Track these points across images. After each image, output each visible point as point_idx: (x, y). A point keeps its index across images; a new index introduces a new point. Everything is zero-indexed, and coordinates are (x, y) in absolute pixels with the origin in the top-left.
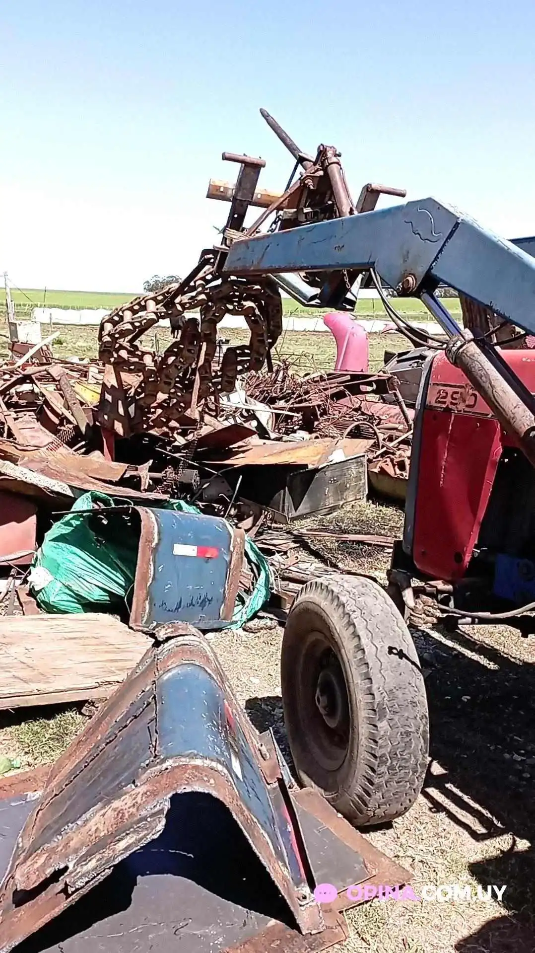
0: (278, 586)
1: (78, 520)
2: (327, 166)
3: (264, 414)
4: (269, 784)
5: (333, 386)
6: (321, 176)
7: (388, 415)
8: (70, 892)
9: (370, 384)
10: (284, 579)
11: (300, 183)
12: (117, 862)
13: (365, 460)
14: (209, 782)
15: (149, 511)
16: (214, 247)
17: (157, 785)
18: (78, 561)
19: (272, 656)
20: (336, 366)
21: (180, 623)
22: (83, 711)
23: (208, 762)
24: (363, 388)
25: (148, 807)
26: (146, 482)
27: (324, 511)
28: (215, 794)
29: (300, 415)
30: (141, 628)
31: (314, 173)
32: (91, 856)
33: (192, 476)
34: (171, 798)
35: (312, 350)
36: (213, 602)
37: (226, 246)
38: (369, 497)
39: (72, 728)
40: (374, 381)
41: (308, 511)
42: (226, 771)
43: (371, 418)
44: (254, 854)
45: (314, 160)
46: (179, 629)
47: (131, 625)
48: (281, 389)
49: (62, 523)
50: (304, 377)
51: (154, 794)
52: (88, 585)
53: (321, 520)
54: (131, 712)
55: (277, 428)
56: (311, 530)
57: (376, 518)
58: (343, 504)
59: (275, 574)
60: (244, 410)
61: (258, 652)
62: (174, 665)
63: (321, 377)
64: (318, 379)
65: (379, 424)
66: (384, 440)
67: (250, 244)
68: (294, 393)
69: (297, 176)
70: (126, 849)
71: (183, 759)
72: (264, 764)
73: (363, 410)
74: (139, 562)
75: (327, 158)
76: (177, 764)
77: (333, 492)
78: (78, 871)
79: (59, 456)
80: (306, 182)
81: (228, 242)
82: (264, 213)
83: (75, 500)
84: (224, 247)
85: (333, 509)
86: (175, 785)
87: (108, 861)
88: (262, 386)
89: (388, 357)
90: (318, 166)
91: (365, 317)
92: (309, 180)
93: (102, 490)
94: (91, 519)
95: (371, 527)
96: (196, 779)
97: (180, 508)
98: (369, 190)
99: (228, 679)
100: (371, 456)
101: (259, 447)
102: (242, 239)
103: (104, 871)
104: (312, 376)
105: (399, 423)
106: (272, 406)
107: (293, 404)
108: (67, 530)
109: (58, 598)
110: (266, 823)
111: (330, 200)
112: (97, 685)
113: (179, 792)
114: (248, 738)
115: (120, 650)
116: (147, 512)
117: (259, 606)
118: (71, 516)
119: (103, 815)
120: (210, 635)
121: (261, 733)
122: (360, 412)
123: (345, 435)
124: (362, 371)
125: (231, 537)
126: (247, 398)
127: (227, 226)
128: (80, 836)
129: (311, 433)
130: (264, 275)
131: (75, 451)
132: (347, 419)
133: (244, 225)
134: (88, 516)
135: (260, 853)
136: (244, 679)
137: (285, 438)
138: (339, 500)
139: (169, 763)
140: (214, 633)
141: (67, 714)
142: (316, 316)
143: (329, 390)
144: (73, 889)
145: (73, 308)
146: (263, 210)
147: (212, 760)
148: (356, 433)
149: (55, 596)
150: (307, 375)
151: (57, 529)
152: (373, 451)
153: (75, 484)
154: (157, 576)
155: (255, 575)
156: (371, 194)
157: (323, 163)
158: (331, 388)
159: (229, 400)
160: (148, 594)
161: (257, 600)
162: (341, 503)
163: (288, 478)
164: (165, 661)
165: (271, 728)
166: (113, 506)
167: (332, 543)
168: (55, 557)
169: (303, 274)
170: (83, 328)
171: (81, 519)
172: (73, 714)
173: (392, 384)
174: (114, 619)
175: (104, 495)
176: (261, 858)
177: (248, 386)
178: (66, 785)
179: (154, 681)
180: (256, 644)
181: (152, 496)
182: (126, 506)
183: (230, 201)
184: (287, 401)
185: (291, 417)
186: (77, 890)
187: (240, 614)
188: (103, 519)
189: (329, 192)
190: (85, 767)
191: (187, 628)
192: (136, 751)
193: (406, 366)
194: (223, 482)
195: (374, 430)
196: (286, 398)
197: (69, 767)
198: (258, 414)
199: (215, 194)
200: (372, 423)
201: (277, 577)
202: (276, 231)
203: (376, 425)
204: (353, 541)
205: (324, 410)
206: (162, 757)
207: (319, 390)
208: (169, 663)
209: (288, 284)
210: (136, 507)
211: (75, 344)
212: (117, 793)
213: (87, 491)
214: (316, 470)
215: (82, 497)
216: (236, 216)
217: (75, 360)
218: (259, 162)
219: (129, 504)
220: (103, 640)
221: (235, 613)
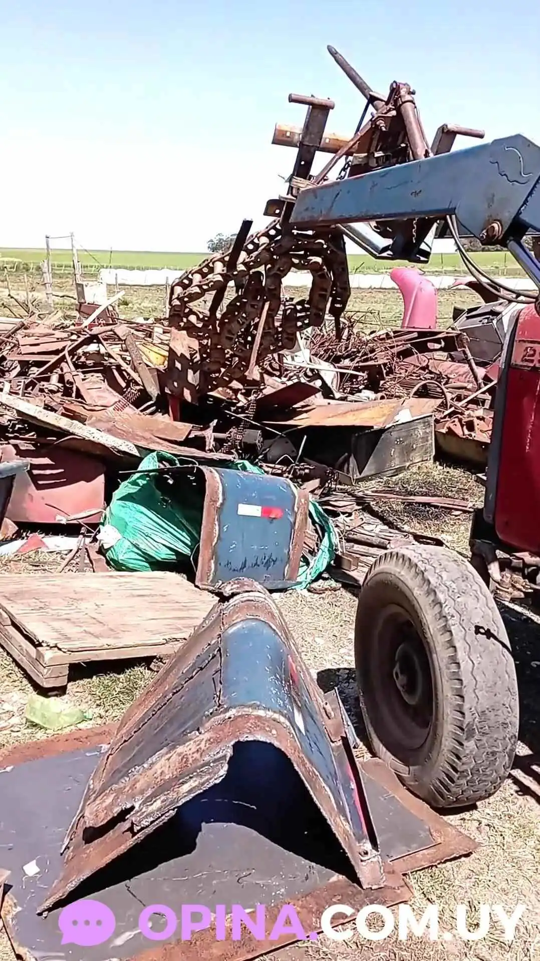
0: (343, 548)
1: (145, 480)
2: (401, 105)
3: (329, 373)
4: (333, 742)
5: (400, 343)
6: (393, 116)
7: (457, 373)
8: (135, 831)
9: (438, 341)
10: (349, 540)
11: (372, 125)
12: (180, 804)
13: (432, 420)
14: (271, 732)
15: (214, 471)
16: (280, 197)
17: (221, 733)
18: (145, 520)
19: (336, 617)
20: (403, 323)
21: (246, 579)
22: (151, 666)
23: (270, 713)
24: (430, 345)
25: (212, 754)
26: (210, 443)
27: (390, 473)
28: (276, 744)
29: (365, 375)
30: (207, 587)
31: (386, 113)
32: (155, 797)
33: (255, 436)
34: (234, 746)
35: (379, 307)
36: (277, 563)
37: (292, 195)
38: (436, 459)
39: (142, 683)
40: (442, 338)
41: (373, 472)
42: (288, 724)
43: (439, 377)
44: (316, 806)
45: (386, 99)
46: (245, 585)
47: (197, 584)
48: (346, 348)
49: (129, 483)
50: (369, 335)
51: (217, 741)
52: (155, 544)
53: (387, 482)
54: (197, 665)
55: (341, 388)
56: (376, 492)
57: (443, 480)
58: (409, 466)
59: (340, 535)
60: (308, 370)
61: (323, 613)
62: (239, 620)
63: (387, 334)
64: (384, 336)
65: (447, 383)
66: (452, 399)
67: (319, 193)
68: (359, 352)
69: (368, 117)
70: (190, 792)
71: (246, 709)
72: (329, 722)
73: (430, 368)
74: (204, 522)
75: (400, 97)
76: (240, 714)
77: (399, 453)
78: (143, 811)
79: (126, 416)
80: (378, 123)
81: (294, 192)
82: (333, 159)
83: (141, 459)
84: (290, 196)
85: (399, 470)
86: (238, 733)
87: (172, 803)
88: (327, 344)
89: (457, 313)
90: (390, 106)
91: (433, 272)
92: (381, 121)
93: (168, 450)
94: (158, 478)
95: (437, 489)
96: (258, 728)
97: (244, 468)
98: (445, 131)
99: (293, 638)
100: (439, 416)
101: (324, 408)
102: (310, 187)
103: (168, 812)
104: (378, 334)
105: (468, 382)
106: (336, 365)
107: (358, 362)
108: (134, 489)
109: (126, 556)
110: (328, 777)
111: (402, 142)
112: (165, 641)
113: (241, 740)
114: (312, 695)
115: (186, 608)
116: (211, 472)
117: (324, 568)
118: (138, 475)
119: (168, 759)
120: (276, 595)
121: (325, 693)
122: (427, 371)
123: (411, 395)
124: (430, 328)
125: (295, 497)
126: (312, 356)
127: (293, 175)
128: (146, 778)
129: (376, 392)
130: (333, 226)
131: (142, 411)
132: (414, 378)
133: (312, 173)
134: (154, 476)
135: (322, 806)
136: (309, 639)
137: (351, 397)
138: (405, 461)
139: (232, 713)
140: (279, 594)
141: (136, 668)
142: (382, 273)
143: (396, 348)
144: (139, 828)
145: (139, 269)
146: (332, 155)
147: (275, 712)
148: (424, 393)
149: (123, 554)
150: (372, 333)
151: (125, 488)
152: (440, 411)
153: (142, 444)
154: (221, 536)
155: (319, 536)
156: (447, 135)
157: (396, 101)
158: (397, 346)
159: (293, 359)
160: (214, 553)
161: (321, 561)
162: (407, 464)
163: (353, 439)
164: (231, 616)
165: (336, 688)
166: (178, 465)
167: (398, 504)
168: (122, 515)
169: (373, 224)
170: (148, 288)
171: (148, 479)
172: (142, 669)
173: (462, 341)
174: (181, 578)
175: (170, 455)
176: (322, 810)
177: (312, 344)
178: (135, 732)
179: (220, 635)
180: (321, 605)
181: (217, 456)
182: (190, 466)
183: (296, 146)
184: (352, 360)
185: (356, 377)
186: (142, 829)
187: (305, 575)
188: (168, 479)
189: (402, 133)
190: (153, 715)
191: (252, 585)
192: (201, 702)
193: (476, 323)
194: (287, 442)
195: (442, 389)
196: (351, 356)
197: (139, 715)
198: (322, 374)
199: (281, 139)
200: (440, 382)
201: (341, 538)
202: (346, 178)
203: (444, 384)
204: (419, 503)
205: (390, 368)
206: (225, 706)
207: (386, 348)
208: (234, 618)
209: (359, 235)
210: (201, 467)
211: (140, 304)
212: (182, 739)
213: (153, 451)
214: (382, 431)
215: (148, 457)
216: (303, 163)
217: (140, 320)
218: (328, 103)
219: (194, 463)
220: (170, 598)
221: (299, 574)
